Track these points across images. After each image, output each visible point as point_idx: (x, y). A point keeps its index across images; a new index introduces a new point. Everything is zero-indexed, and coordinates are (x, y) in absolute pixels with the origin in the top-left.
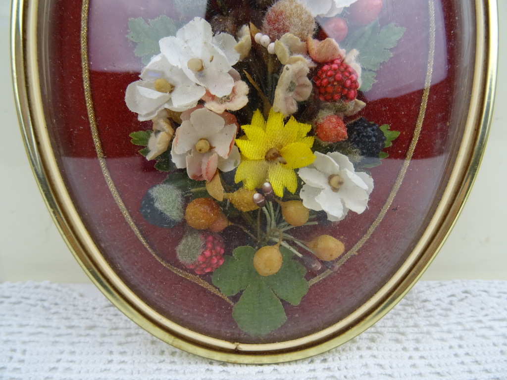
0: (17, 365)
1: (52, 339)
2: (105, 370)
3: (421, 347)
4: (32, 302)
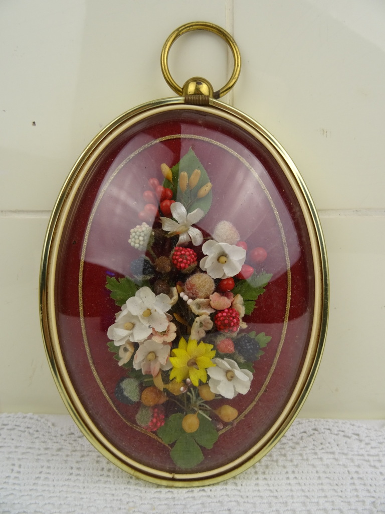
0: (17, 475)
1: (36, 458)
2: (68, 479)
4: (21, 429)
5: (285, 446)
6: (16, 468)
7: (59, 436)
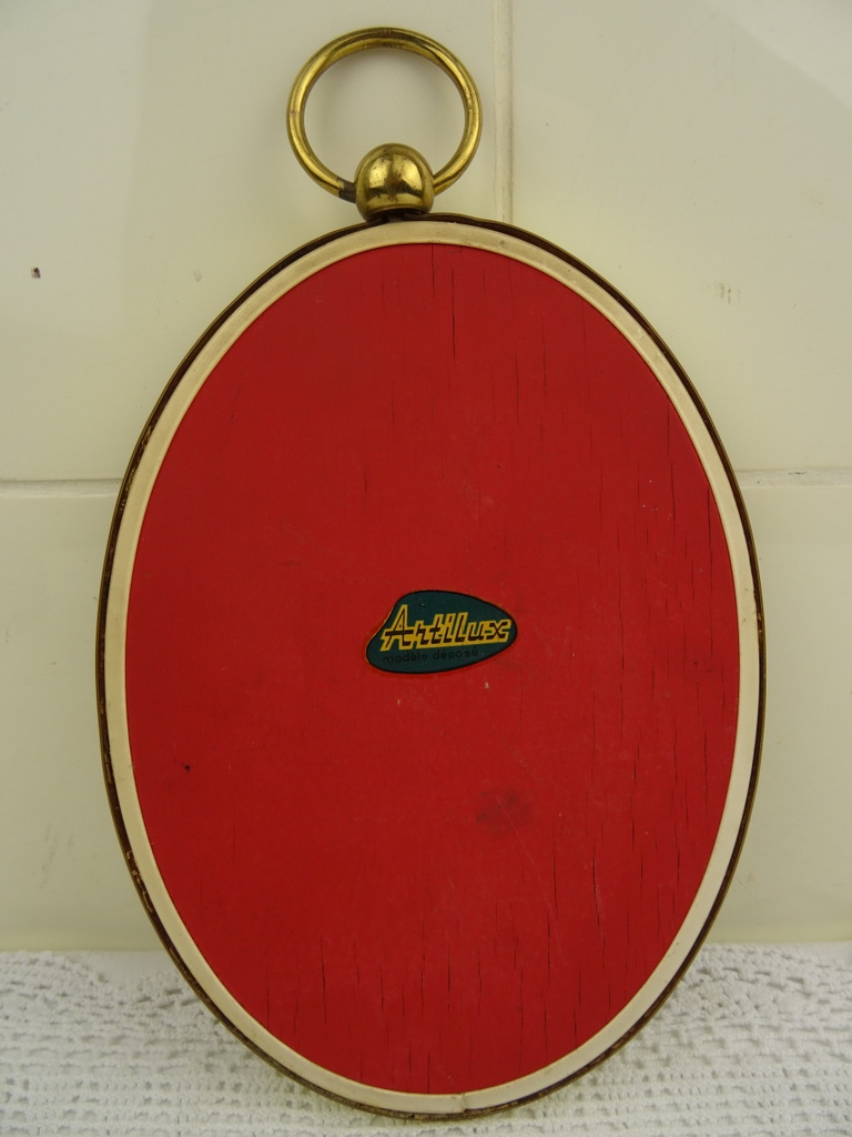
6: (17, 1091)
7: (117, 1005)
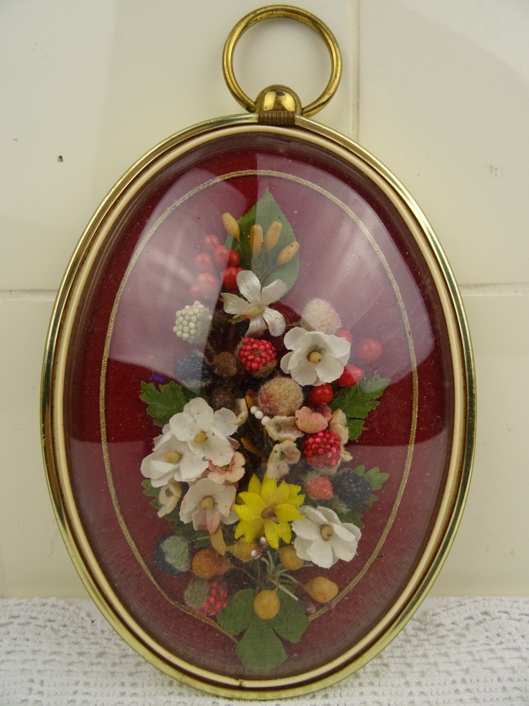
0: (38, 697)
1: (66, 668)
2: (119, 703)
3: (424, 681)
4: (40, 622)
5: (444, 640)
6: (36, 687)
7: (99, 632)
